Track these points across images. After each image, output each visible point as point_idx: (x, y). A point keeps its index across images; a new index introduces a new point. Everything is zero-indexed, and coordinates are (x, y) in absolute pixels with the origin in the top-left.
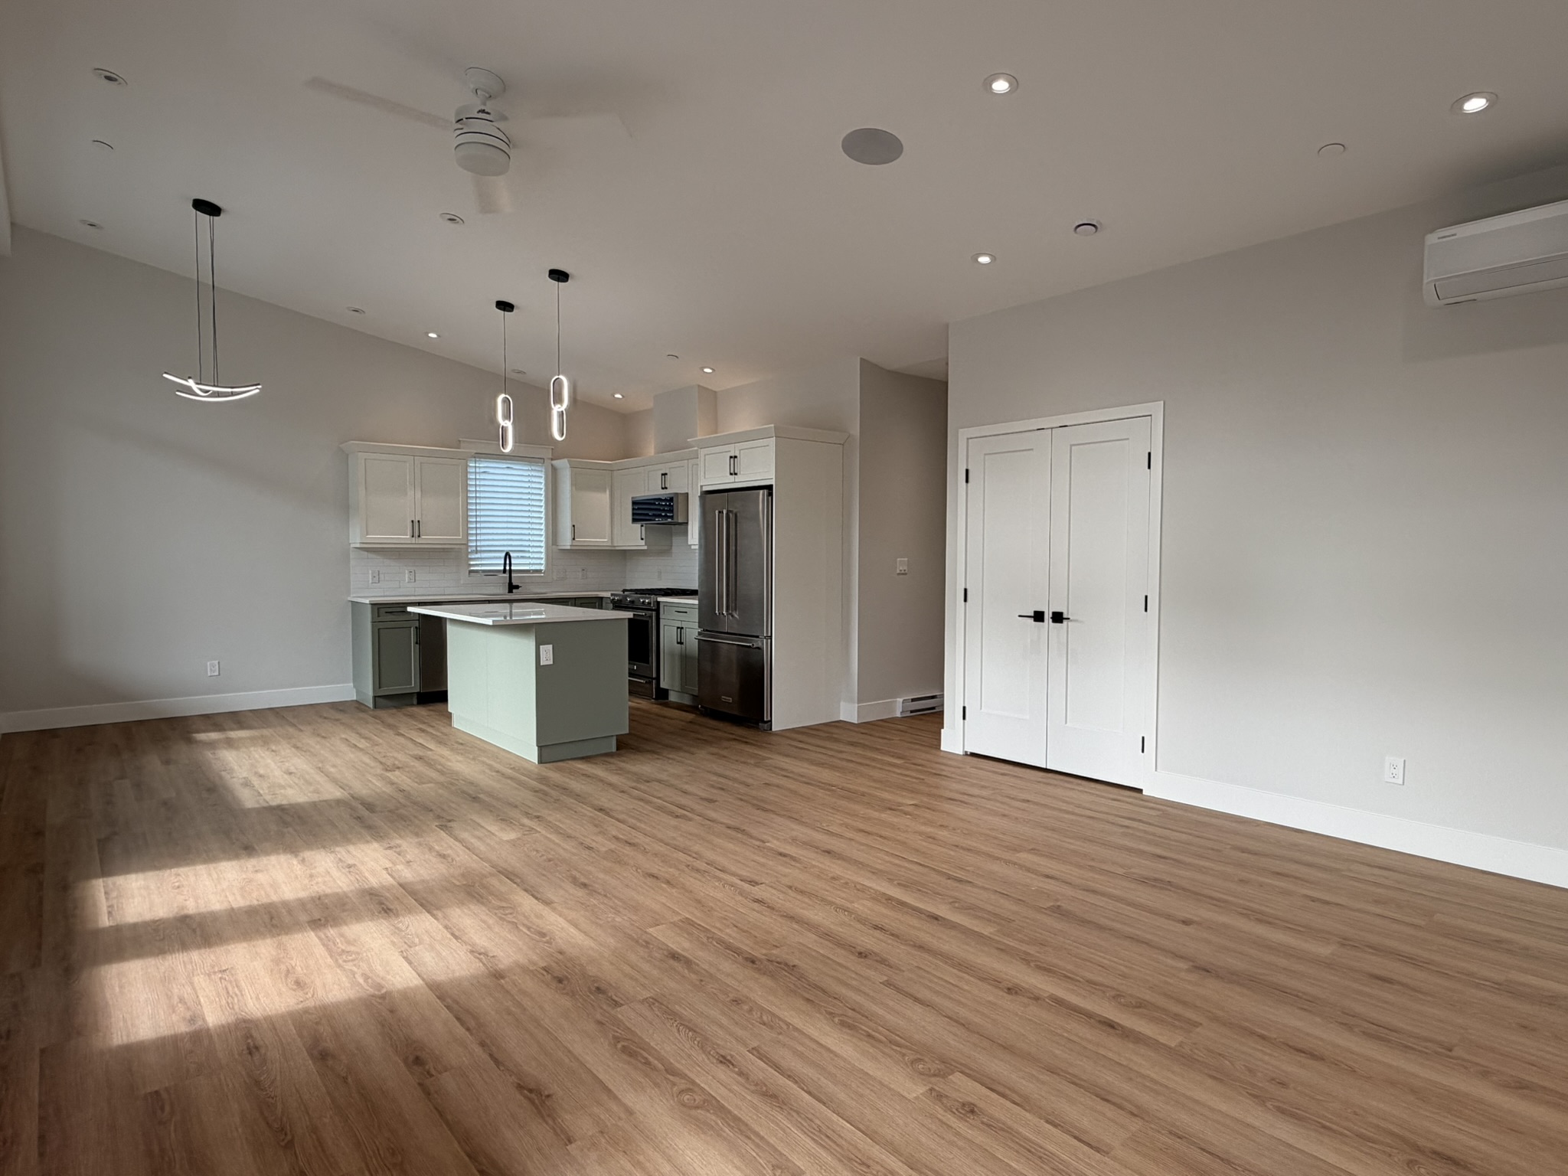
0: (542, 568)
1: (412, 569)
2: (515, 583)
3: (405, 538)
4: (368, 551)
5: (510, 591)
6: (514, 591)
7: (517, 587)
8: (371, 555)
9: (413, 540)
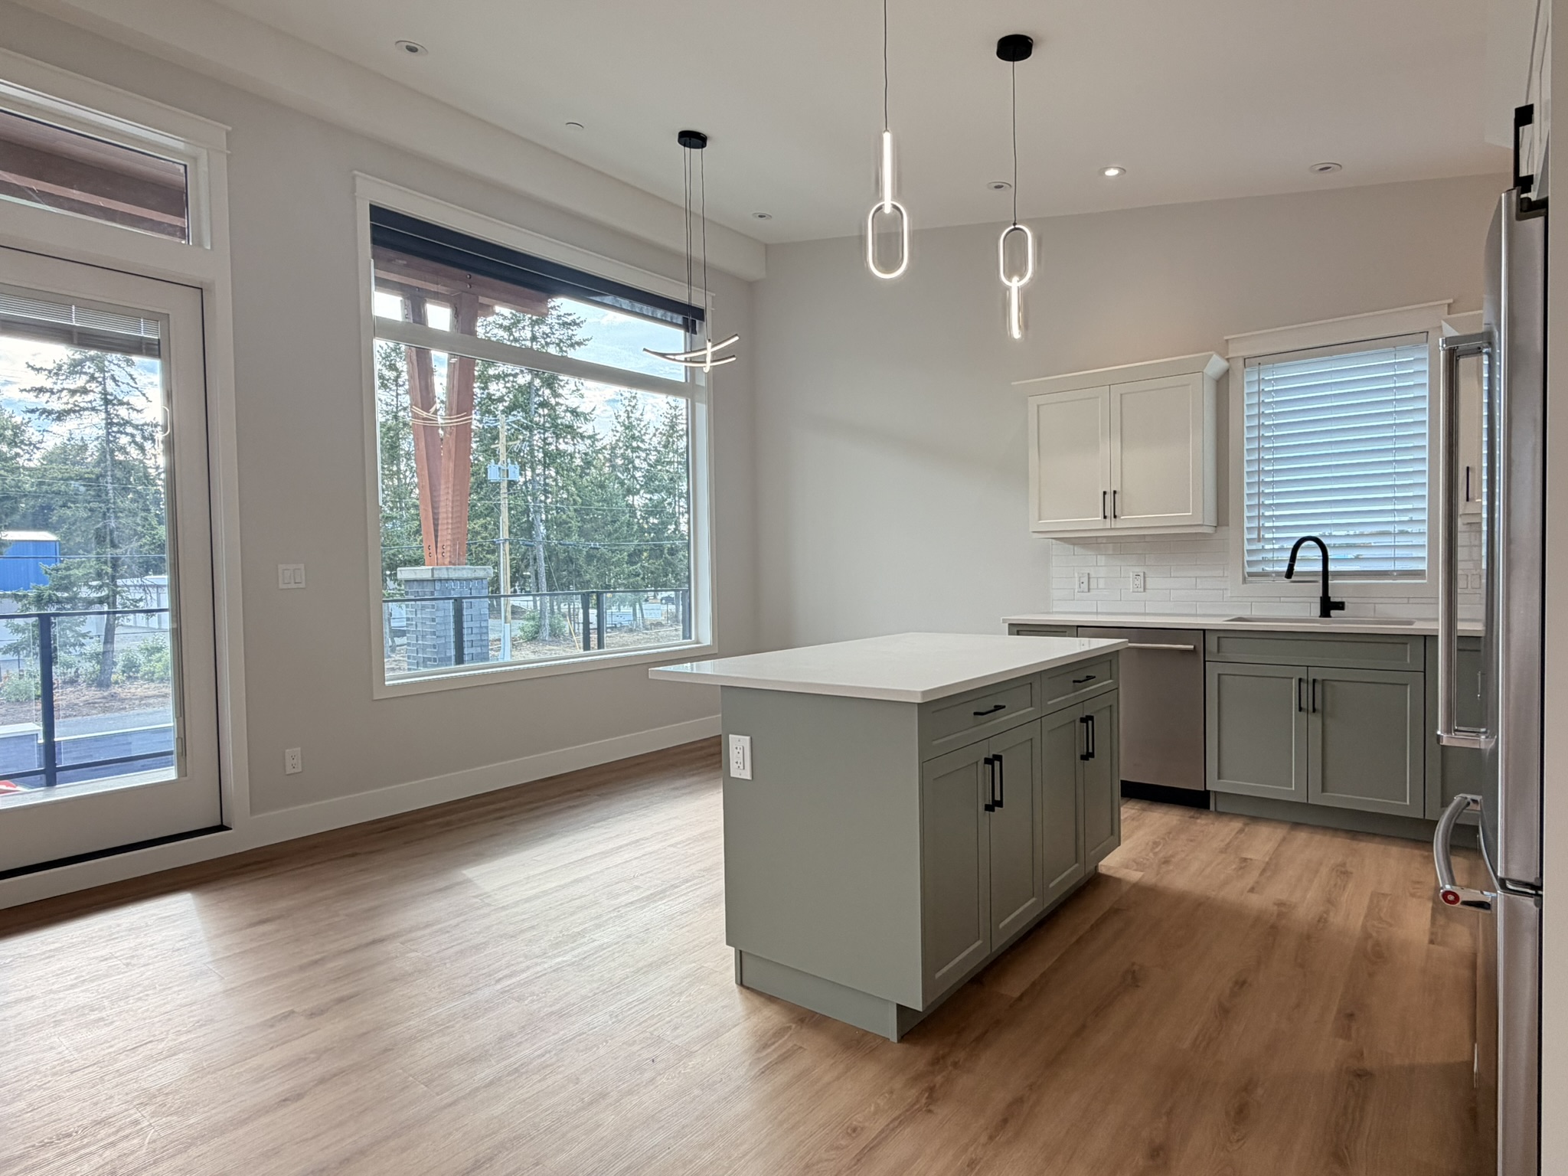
0: (1423, 566)
1: (1139, 570)
2: (1334, 597)
3: (1093, 521)
4: (1074, 544)
5: (1325, 612)
6: (1333, 613)
7: (1340, 606)
8: (1078, 550)
9: (1108, 524)
